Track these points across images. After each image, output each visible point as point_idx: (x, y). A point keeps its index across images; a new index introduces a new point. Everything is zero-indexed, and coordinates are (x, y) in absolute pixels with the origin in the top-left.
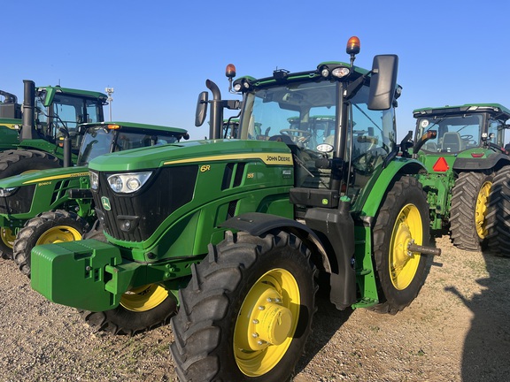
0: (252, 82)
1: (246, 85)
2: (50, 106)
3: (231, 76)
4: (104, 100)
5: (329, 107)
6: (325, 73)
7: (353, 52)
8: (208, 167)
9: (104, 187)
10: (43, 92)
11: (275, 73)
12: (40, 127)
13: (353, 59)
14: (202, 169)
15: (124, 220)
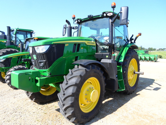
0: (81, 20)
1: (79, 21)
2: (16, 34)
3: (74, 18)
4: (33, 32)
5: (106, 29)
6: (105, 15)
7: (114, 7)
8: (68, 45)
9: (34, 52)
10: (13, 30)
11: (88, 16)
12: (12, 41)
13: (114, 10)
14: (66, 45)
15: (41, 62)
